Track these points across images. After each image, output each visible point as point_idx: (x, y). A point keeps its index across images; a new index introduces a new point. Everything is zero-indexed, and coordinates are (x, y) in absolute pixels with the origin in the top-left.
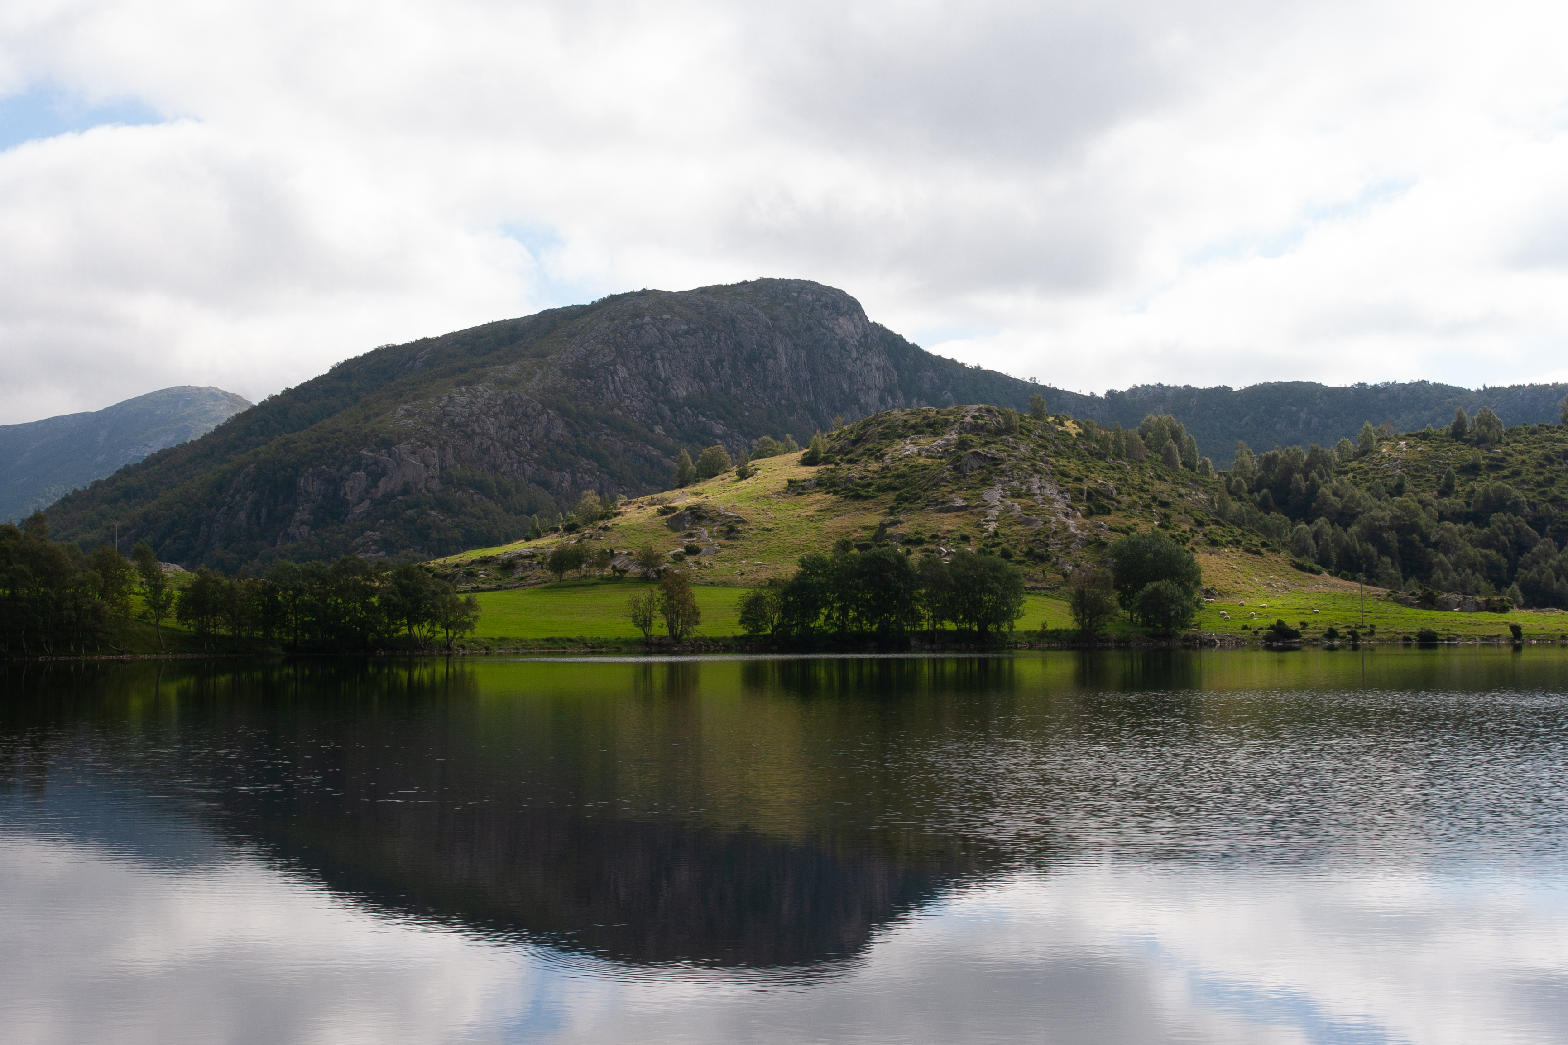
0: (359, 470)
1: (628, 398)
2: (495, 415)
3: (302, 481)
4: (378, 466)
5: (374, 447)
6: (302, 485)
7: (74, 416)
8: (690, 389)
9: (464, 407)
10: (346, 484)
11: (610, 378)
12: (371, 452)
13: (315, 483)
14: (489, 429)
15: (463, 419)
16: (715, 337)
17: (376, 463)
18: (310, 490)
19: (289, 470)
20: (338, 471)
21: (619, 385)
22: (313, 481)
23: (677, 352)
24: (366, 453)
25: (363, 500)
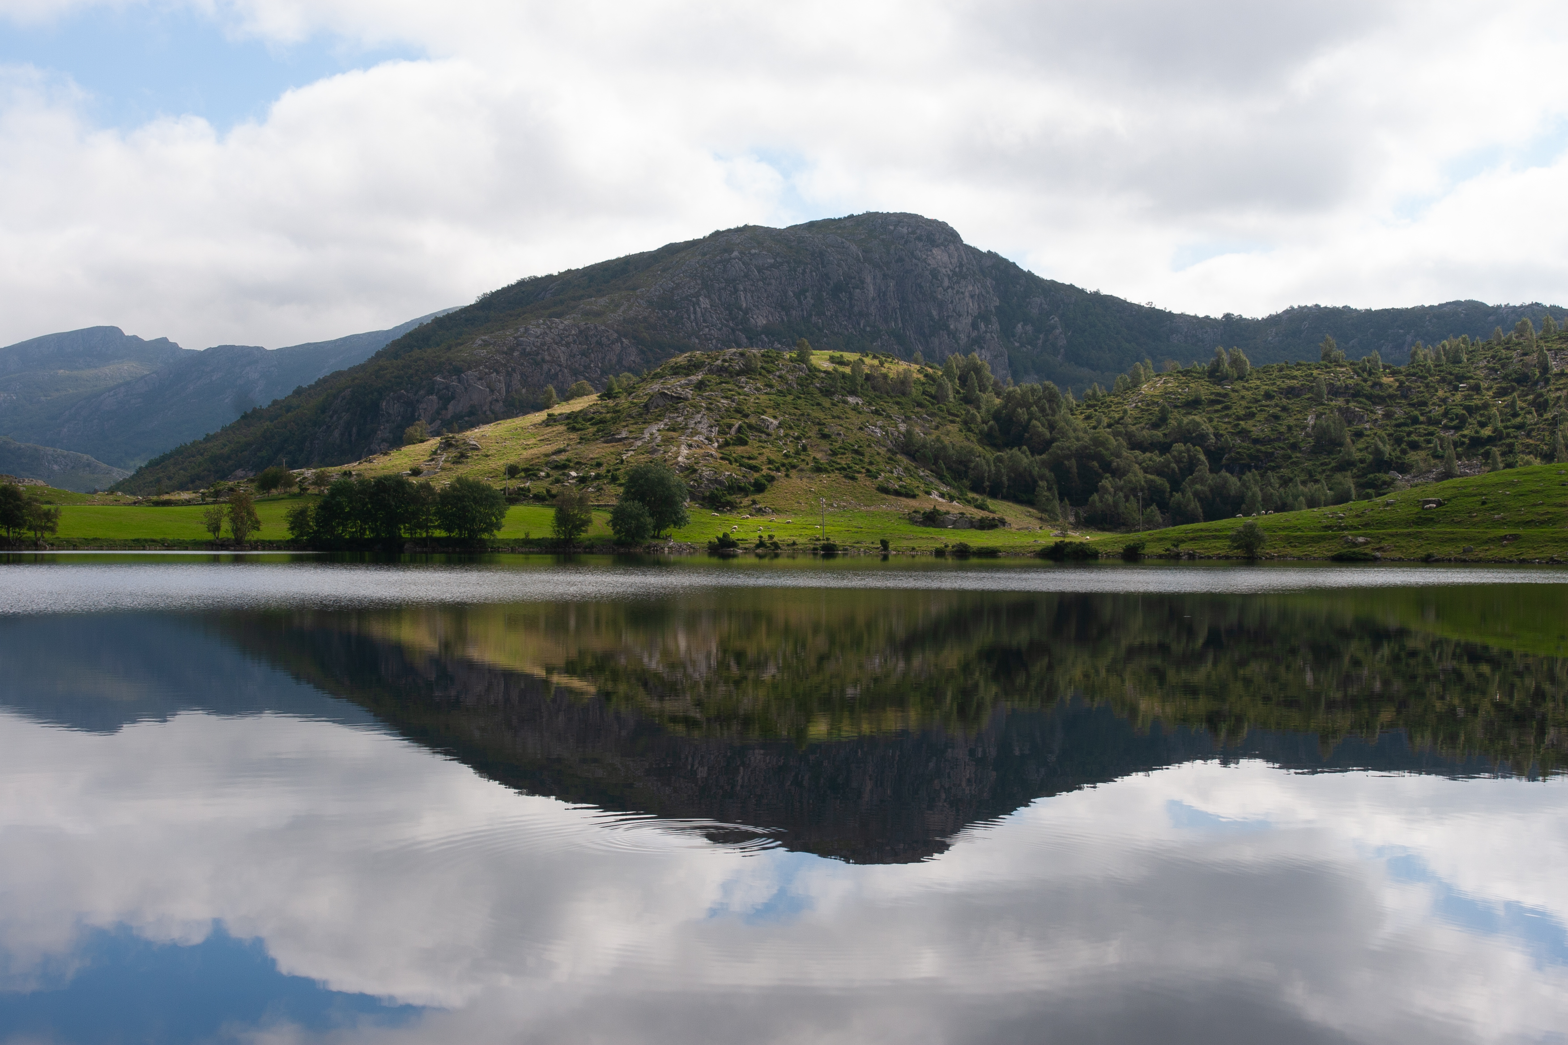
0: (432, 394)
1: (707, 327)
2: (568, 345)
3: (384, 404)
4: (449, 391)
5: (447, 374)
6: (384, 407)
7: (369, 334)
8: (770, 318)
9: (538, 337)
10: (420, 407)
11: (692, 309)
12: (444, 378)
13: (396, 406)
14: (559, 357)
15: (534, 349)
16: (800, 270)
17: (447, 388)
18: (391, 412)
19: (375, 394)
20: (415, 395)
21: (699, 315)
22: (394, 404)
23: (761, 284)
24: (438, 379)
25: (434, 421)
